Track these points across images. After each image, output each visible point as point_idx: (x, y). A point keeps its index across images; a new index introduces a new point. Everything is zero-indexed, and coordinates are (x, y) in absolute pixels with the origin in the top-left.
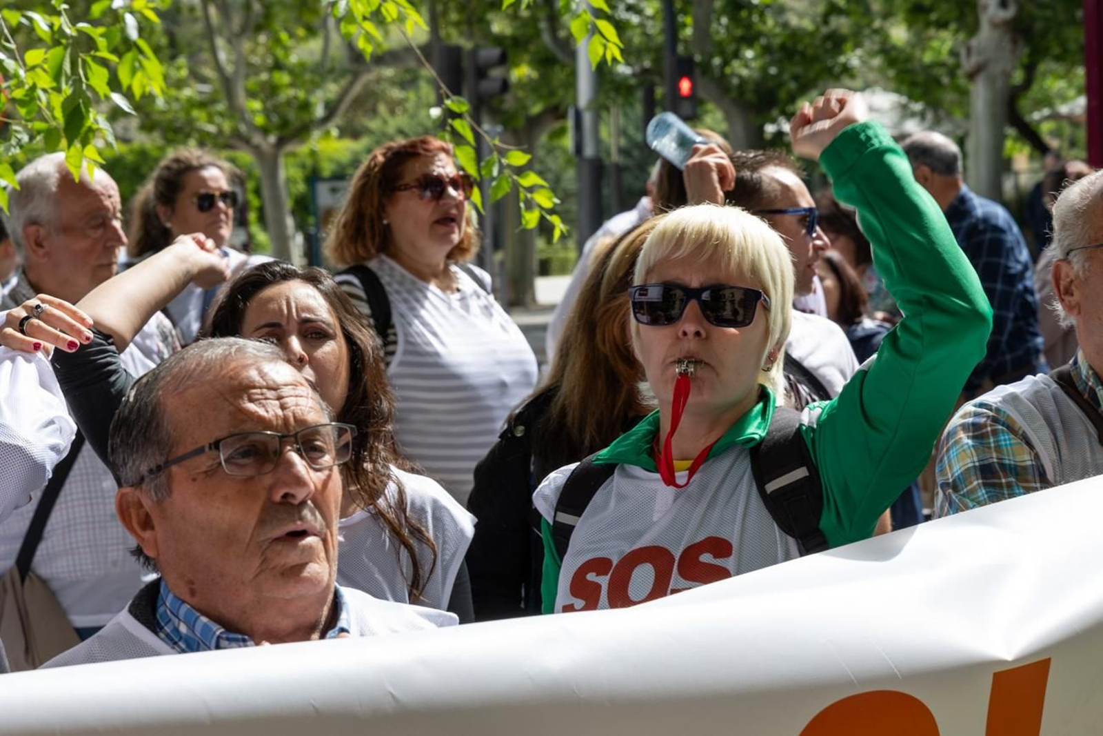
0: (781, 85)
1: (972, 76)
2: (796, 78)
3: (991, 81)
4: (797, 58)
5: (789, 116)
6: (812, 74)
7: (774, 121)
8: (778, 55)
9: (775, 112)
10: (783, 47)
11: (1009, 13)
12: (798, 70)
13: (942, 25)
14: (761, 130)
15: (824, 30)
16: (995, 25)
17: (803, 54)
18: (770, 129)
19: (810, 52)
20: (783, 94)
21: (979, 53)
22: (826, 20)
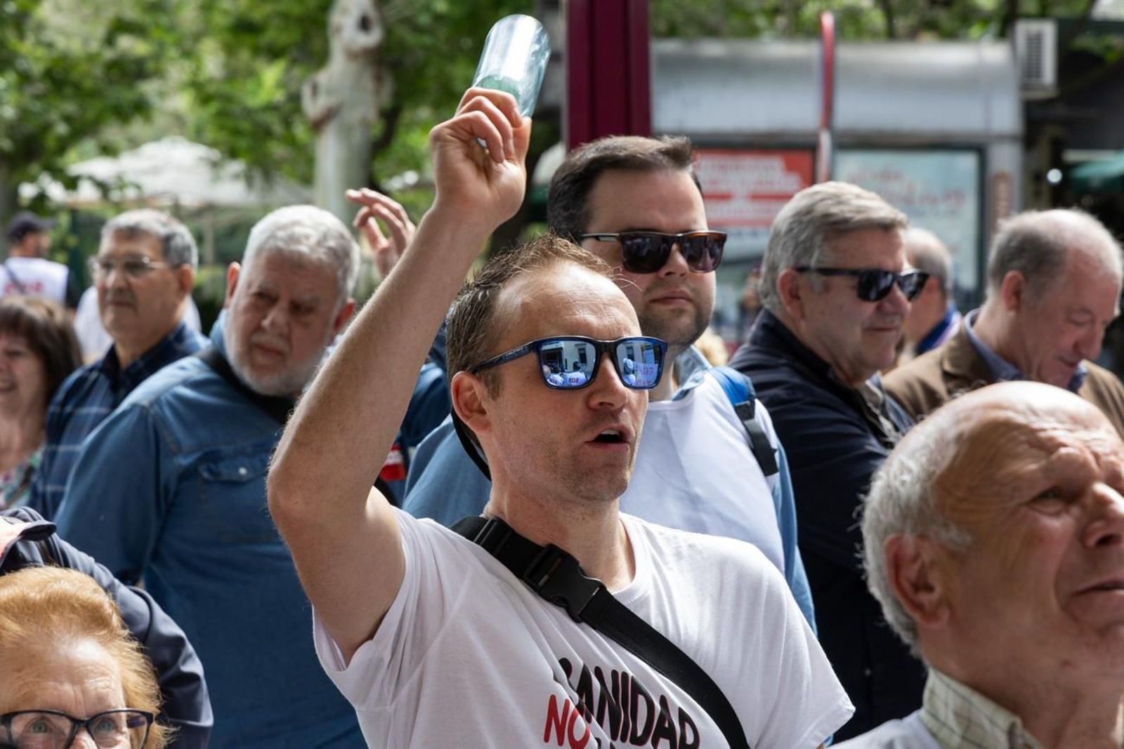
0: (47, 127)
1: (317, 126)
2: (68, 119)
3: (346, 131)
4: (68, 91)
5: (58, 174)
6: (90, 114)
7: (33, 180)
8: (40, 87)
9: (34, 168)
10: (49, 74)
11: (373, 38)
12: (70, 107)
13: (274, 53)
14: (14, 194)
15: (109, 54)
16: (352, 55)
17: (77, 87)
18: (27, 191)
19: (88, 84)
20: (50, 142)
21: (329, 92)
22: (110, 41)
